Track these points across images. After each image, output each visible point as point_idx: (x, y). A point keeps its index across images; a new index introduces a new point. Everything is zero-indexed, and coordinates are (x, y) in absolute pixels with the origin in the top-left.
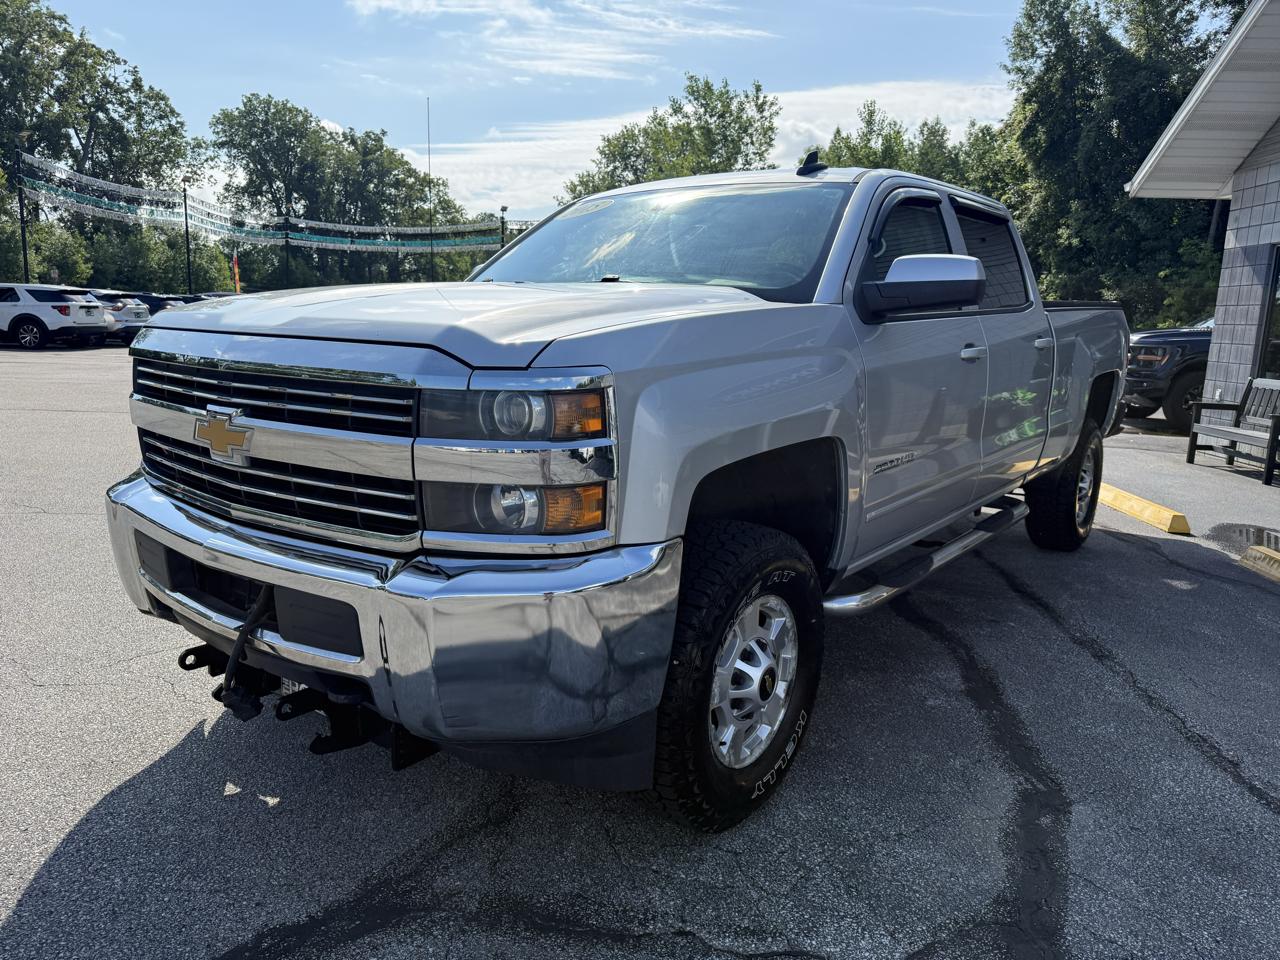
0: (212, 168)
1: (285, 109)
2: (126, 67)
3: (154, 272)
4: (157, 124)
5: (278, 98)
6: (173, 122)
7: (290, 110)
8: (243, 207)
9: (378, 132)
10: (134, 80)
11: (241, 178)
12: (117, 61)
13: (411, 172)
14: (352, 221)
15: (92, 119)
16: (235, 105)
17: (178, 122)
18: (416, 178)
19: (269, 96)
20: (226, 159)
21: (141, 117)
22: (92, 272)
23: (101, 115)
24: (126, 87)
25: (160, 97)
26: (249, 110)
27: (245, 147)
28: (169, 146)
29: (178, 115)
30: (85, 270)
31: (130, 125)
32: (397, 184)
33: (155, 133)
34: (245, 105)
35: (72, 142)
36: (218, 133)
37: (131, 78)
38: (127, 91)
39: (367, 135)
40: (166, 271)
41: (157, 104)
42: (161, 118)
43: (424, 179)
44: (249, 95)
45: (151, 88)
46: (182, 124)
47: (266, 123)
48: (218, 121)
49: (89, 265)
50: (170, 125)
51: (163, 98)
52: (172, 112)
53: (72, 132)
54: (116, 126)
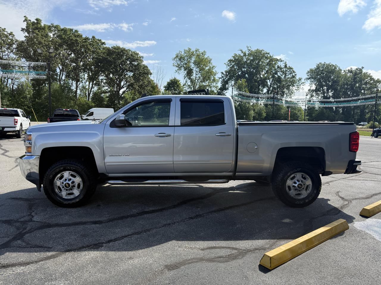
0: (303, 85)
1: (329, 66)
2: (284, 62)
3: (282, 115)
4: (289, 75)
5: (327, 63)
6: (294, 75)
7: (330, 66)
8: (313, 95)
9: (360, 67)
10: (285, 65)
11: (314, 87)
12: (282, 61)
13: (372, 79)
14: (349, 97)
15: (273, 77)
16: (314, 67)
17: (295, 74)
18: (373, 80)
19: (325, 63)
20: (310, 82)
21: (286, 74)
22: (266, 115)
23: (276, 75)
24: (283, 67)
25: (291, 68)
26: (318, 67)
27: (316, 78)
28: (292, 81)
29: (295, 72)
30: (264, 115)
31: (283, 77)
32: (366, 83)
33: (289, 78)
34: (317, 66)
35: (268, 83)
36: (308, 75)
37: (284, 65)
38: (283, 68)
39: (357, 69)
40: (285, 114)
41: (290, 70)
42: (290, 74)
43: (377, 81)
44: (318, 64)
45: (289, 66)
46: (296, 75)
47: (322, 70)
48: (308, 72)
49: (265, 114)
50: (293, 75)
51: (292, 69)
52: (294, 72)
53: (268, 81)
54: (279, 77)
